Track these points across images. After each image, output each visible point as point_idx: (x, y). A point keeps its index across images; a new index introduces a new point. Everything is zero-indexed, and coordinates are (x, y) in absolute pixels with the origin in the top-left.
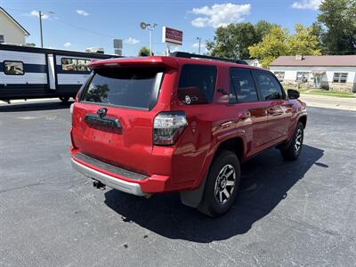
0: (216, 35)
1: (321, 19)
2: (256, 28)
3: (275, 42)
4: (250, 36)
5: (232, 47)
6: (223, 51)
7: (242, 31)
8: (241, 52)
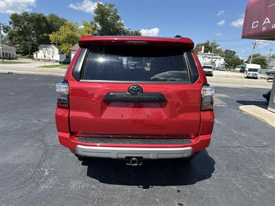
0: (11, 20)
1: (97, 19)
2: (49, 20)
3: (70, 32)
4: (44, 25)
5: (29, 33)
6: (20, 35)
7: (37, 20)
8: (37, 37)
